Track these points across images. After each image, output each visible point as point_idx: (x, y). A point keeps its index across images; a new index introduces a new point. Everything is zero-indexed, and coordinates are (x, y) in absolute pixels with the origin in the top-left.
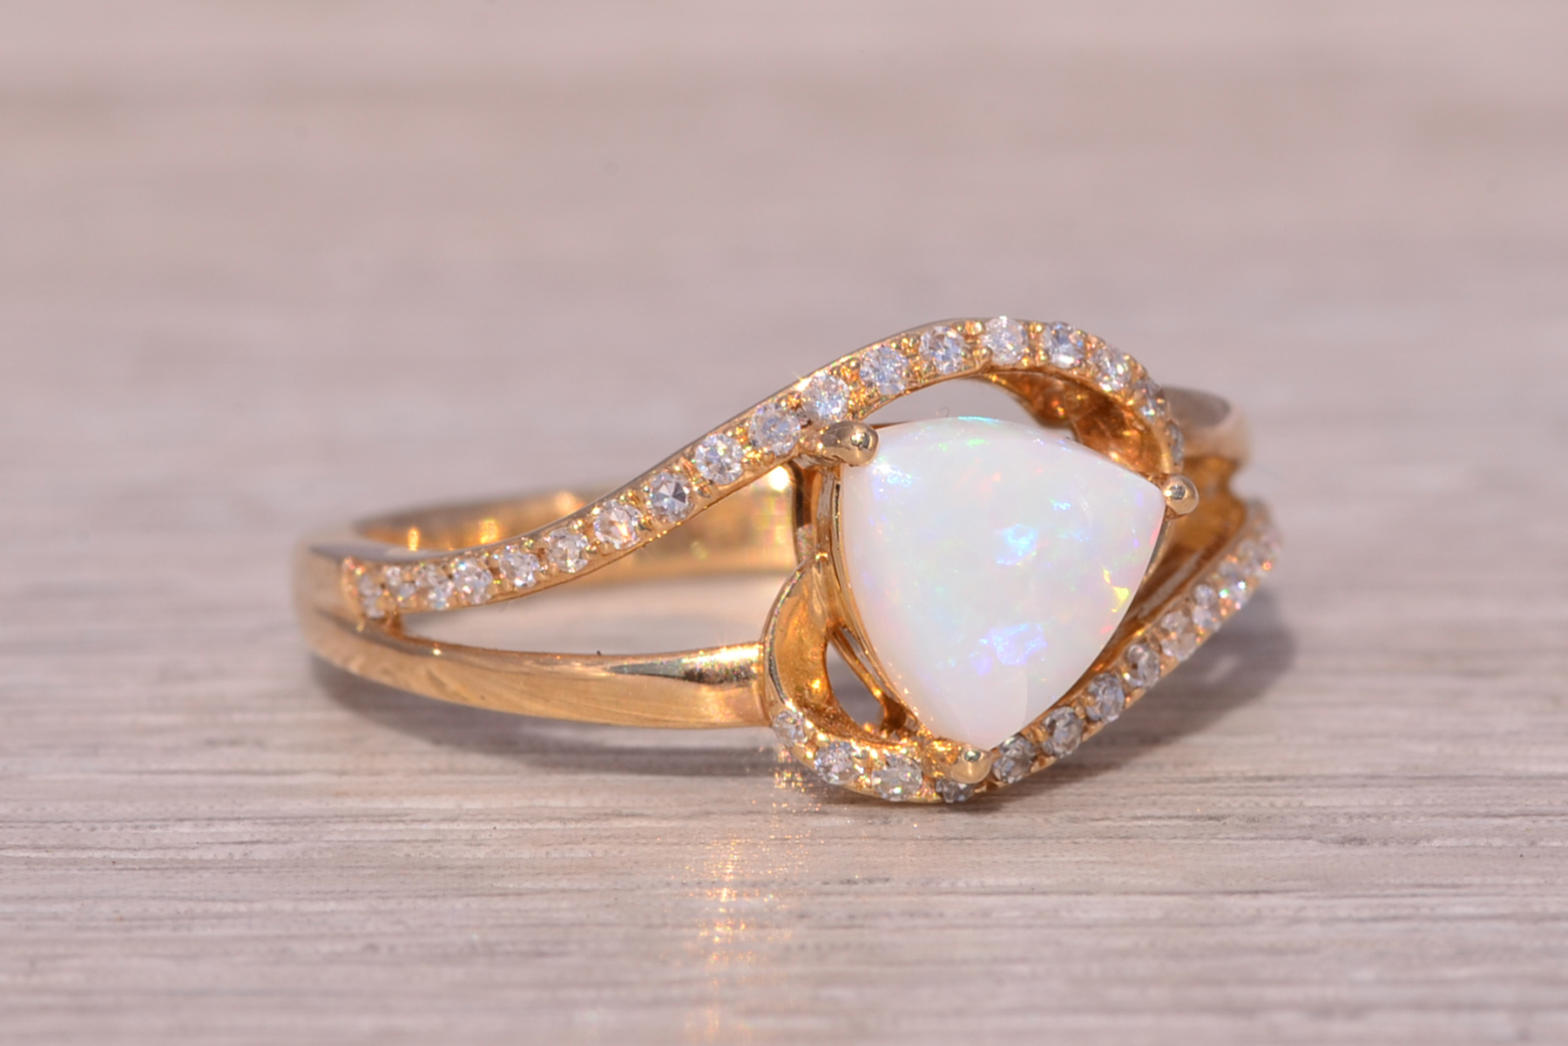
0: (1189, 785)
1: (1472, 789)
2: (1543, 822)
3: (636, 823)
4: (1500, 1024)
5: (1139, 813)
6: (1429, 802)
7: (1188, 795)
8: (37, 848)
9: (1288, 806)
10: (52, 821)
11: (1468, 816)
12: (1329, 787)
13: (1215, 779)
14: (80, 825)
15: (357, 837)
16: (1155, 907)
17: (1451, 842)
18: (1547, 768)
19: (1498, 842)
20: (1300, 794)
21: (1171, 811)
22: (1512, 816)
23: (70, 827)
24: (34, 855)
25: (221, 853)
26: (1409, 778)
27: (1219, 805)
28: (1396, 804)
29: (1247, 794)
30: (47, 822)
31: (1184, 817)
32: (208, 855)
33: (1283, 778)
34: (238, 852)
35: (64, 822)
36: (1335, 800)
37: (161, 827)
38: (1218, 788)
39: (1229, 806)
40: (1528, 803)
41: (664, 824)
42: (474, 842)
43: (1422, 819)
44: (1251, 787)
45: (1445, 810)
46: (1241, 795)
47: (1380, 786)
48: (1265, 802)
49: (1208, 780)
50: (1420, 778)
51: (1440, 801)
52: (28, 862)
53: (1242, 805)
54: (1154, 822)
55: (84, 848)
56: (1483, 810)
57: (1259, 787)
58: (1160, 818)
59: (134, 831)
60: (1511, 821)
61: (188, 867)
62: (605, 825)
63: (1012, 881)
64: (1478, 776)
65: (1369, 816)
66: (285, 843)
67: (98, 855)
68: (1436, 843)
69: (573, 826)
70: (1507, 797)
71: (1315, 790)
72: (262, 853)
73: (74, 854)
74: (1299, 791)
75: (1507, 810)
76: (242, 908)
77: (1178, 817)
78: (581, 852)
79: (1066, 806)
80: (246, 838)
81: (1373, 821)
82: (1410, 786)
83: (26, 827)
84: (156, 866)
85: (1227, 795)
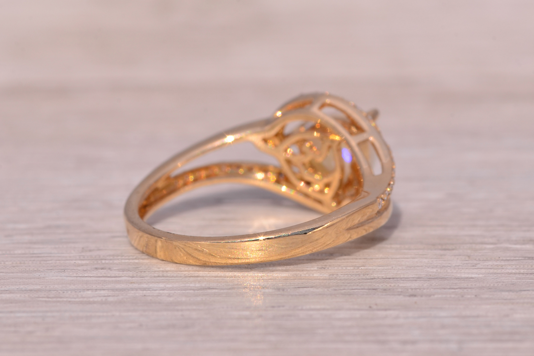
0: (367, 280)
1: (446, 281)
2: (465, 290)
3: (214, 291)
4: (453, 346)
5: (354, 288)
6: (434, 285)
7: (367, 283)
8: (48, 298)
9: (394, 286)
10: (52, 290)
11: (445, 289)
12: (406, 281)
13: (375, 279)
14: (60, 291)
15: (137, 295)
16: (357, 314)
17: (440, 296)
18: (466, 276)
19: (453, 296)
20: (398, 283)
21: (362, 287)
22: (457, 289)
23: (57, 292)
24: (47, 299)
25: (99, 299)
26: (428, 278)
27: (376, 286)
28: (425, 285)
29: (383, 283)
30: (51, 290)
31: (366, 289)
32: (96, 299)
33: (393, 278)
34: (104, 299)
35: (56, 290)
36: (408, 284)
37: (83, 292)
38: (375, 281)
39: (378, 286)
40: (461, 285)
41: (222, 291)
42: (169, 296)
43: (432, 290)
44: (384, 281)
45: (438, 287)
46: (382, 283)
47: (420, 281)
48: (388, 285)
49: (372, 279)
50: (431, 278)
51: (437, 285)
52: (46, 302)
53: (382, 286)
54: (358, 290)
55: (61, 298)
56: (449, 287)
57: (387, 281)
58: (359, 289)
59: (75, 293)
60: (457, 290)
61: (89, 303)
62: (206, 291)
63: (318, 307)
64: (447, 278)
65: (417, 289)
66: (117, 296)
67: (65, 299)
68: (436, 296)
69: (196, 291)
70: (456, 284)
71: (402, 282)
72: (110, 299)
73: (59, 299)
74: (398, 282)
75: (455, 287)
76: (105, 314)
77: (364, 289)
78: (199, 299)
79: (333, 286)
80: (106, 295)
81: (418, 290)
82: (429, 281)
83: (45, 292)
84: (81, 303)
85: (378, 283)
